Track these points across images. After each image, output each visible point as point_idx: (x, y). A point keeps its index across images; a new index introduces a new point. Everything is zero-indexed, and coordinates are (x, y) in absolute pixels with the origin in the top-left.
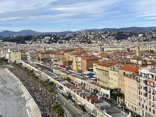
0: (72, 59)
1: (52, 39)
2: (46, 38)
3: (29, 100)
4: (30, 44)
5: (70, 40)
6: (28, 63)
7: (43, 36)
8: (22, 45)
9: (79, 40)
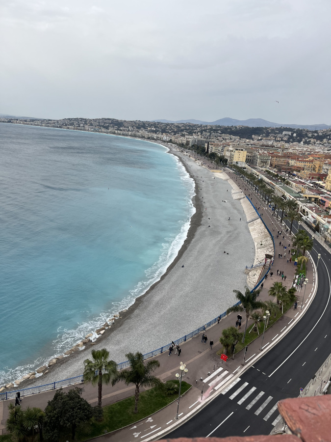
0: (326, 171)
1: (295, 135)
2: (284, 133)
3: (255, 221)
4: (258, 140)
5: (325, 140)
6: (255, 169)
7: (281, 130)
8: (248, 140)
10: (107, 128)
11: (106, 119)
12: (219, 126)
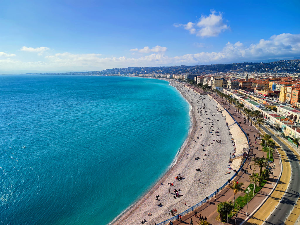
0: (279, 88)
1: (254, 67)
2: (247, 66)
3: (233, 125)
4: (230, 72)
5: (275, 68)
6: (229, 91)
7: (244, 64)
8: (222, 73)
9: (287, 68)
10: (132, 73)
11: (131, 68)
12: (203, 66)
